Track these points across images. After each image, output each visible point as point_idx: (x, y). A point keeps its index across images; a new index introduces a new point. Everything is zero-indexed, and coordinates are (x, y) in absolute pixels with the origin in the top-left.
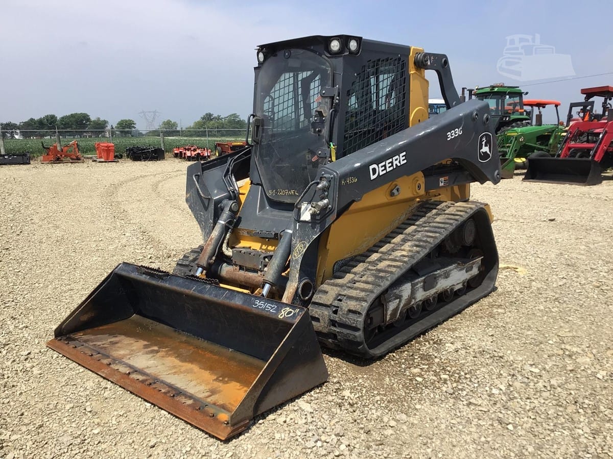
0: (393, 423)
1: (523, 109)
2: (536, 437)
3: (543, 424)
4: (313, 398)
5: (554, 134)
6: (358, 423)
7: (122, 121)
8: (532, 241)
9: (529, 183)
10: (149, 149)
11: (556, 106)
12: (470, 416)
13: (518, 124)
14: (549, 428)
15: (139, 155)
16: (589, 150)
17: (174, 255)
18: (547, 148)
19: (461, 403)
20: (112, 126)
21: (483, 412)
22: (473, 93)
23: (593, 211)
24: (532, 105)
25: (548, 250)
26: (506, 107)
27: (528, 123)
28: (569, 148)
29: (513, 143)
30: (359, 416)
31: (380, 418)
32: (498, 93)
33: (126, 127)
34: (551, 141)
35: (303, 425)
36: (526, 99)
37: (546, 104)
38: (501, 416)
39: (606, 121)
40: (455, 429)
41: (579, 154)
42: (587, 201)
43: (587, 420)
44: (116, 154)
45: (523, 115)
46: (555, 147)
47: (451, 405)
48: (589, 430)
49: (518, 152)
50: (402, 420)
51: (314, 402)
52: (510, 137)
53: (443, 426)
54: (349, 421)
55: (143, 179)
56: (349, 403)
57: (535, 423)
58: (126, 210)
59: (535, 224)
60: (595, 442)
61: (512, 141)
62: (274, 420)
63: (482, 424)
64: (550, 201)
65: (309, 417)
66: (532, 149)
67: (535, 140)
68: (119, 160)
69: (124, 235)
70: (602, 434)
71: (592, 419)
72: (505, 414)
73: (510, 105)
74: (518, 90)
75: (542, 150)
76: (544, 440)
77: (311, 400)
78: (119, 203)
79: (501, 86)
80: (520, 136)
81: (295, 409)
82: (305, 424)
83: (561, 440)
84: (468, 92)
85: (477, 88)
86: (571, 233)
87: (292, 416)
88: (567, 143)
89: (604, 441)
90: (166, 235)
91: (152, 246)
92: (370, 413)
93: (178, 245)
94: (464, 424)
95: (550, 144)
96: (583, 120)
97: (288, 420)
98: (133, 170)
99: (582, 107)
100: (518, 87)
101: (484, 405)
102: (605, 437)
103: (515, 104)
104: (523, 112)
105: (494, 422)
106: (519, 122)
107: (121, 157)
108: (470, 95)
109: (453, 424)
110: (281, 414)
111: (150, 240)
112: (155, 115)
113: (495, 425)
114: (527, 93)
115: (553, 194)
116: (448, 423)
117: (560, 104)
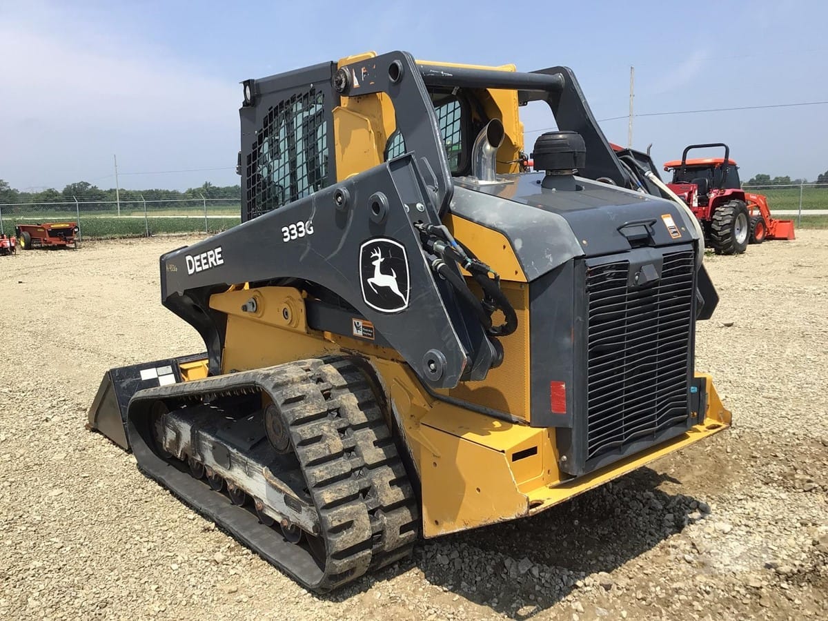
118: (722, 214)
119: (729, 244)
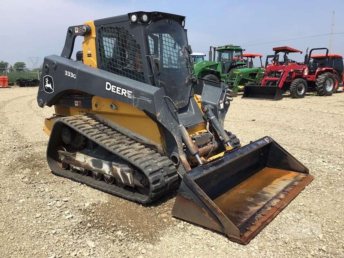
0: (144, 251)
1: (243, 59)
2: (227, 254)
3: (233, 245)
4: (97, 238)
5: (258, 73)
6: (122, 253)
7: (17, 63)
8: (241, 132)
9: (244, 99)
10: (30, 80)
11: (260, 57)
12: (191, 243)
13: (240, 67)
14: (235, 247)
15: (24, 83)
16: (276, 81)
17: (30, 146)
18: (255, 80)
19: (187, 234)
20: (11, 66)
21: (199, 240)
22: (216, 50)
23: (276, 115)
24: (247, 57)
25: (249, 137)
26: (234, 57)
27: (246, 66)
28: (266, 80)
29: (237, 77)
30: (124, 247)
31: (136, 248)
32: (229, 50)
33: (20, 66)
34: (257, 76)
35: (87, 256)
36: (244, 53)
37: (255, 56)
38: (209, 241)
39: (285, 66)
40: (180, 252)
41: (271, 83)
42: (273, 109)
43: (257, 241)
44: (10, 83)
45: (243, 62)
46: (259, 80)
47: (181, 236)
48: (258, 247)
49: (240, 83)
50: (150, 249)
51: (97, 240)
52: (235, 74)
53: (174, 251)
54: (117, 252)
55: (24, 98)
56: (120, 239)
57: (228, 245)
58: (7, 117)
59: (244, 123)
60: (260, 255)
61: (236, 76)
62: (70, 254)
63: (197, 248)
64: (254, 110)
65: (92, 250)
66: (247, 81)
67: (248, 76)
68: (12, 86)
69: (2, 133)
70: (264, 250)
71: (260, 240)
72: (212, 240)
73: (236, 56)
74: (240, 48)
75: (252, 81)
76: (232, 256)
77: (96, 239)
78: (4, 113)
79: (231, 46)
80: (240, 74)
81: (84, 246)
82: (88, 256)
83: (241, 255)
84: (213, 49)
85: (218, 46)
86: (262, 127)
87: (81, 251)
88: (265, 78)
89: (265, 254)
90: (29, 133)
91: (18, 140)
92: (131, 245)
93: (34, 139)
94: (187, 248)
95: (257, 78)
96: (274, 65)
97: (78, 253)
98: (19, 92)
99: (273, 58)
100: (240, 47)
101: (200, 235)
102: (266, 252)
103: (239, 56)
104: (242, 60)
105: (204, 246)
106: (240, 66)
107: (13, 85)
108: (215, 50)
109: (180, 249)
110: (74, 250)
111: (18, 136)
112: (38, 59)
113: (205, 248)
114: (245, 50)
115: (256, 106)
116: (177, 248)
117: (262, 56)
118: (320, 78)
119: (322, 91)
